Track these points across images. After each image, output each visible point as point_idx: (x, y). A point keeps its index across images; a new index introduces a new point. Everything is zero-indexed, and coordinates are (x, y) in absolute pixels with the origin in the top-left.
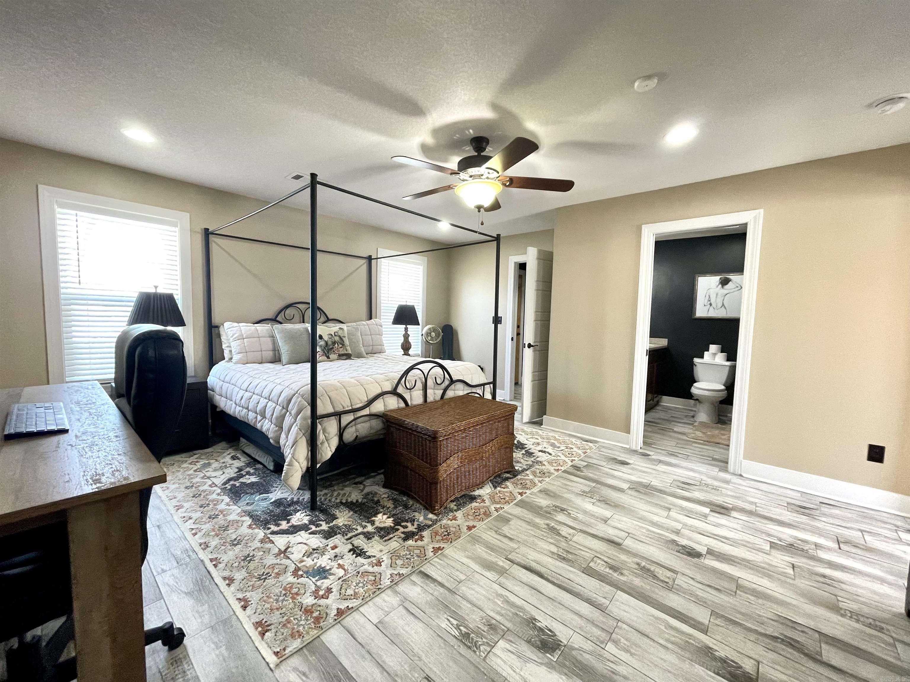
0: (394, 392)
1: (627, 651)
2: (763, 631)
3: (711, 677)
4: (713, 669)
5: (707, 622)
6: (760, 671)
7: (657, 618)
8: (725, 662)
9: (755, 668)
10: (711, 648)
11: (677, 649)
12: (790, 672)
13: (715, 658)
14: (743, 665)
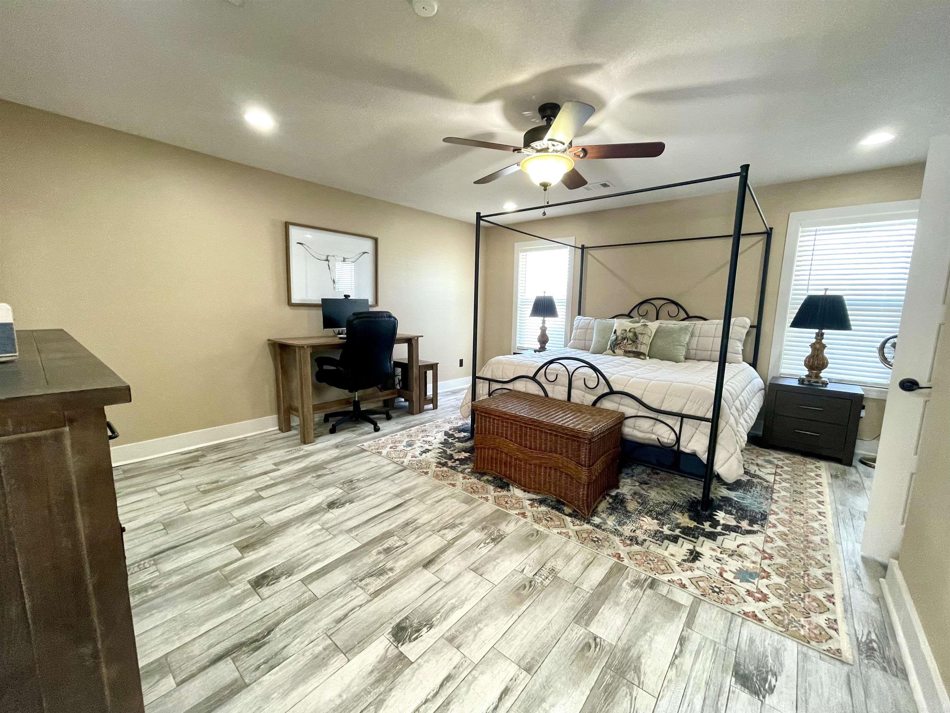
0: (533, 378)
1: (312, 533)
2: (280, 626)
3: (272, 565)
4: (277, 568)
5: (310, 587)
6: (257, 596)
7: (327, 557)
8: (276, 579)
9: (261, 594)
10: (289, 576)
11: (299, 556)
12: (243, 615)
13: (282, 574)
14: (268, 588)
